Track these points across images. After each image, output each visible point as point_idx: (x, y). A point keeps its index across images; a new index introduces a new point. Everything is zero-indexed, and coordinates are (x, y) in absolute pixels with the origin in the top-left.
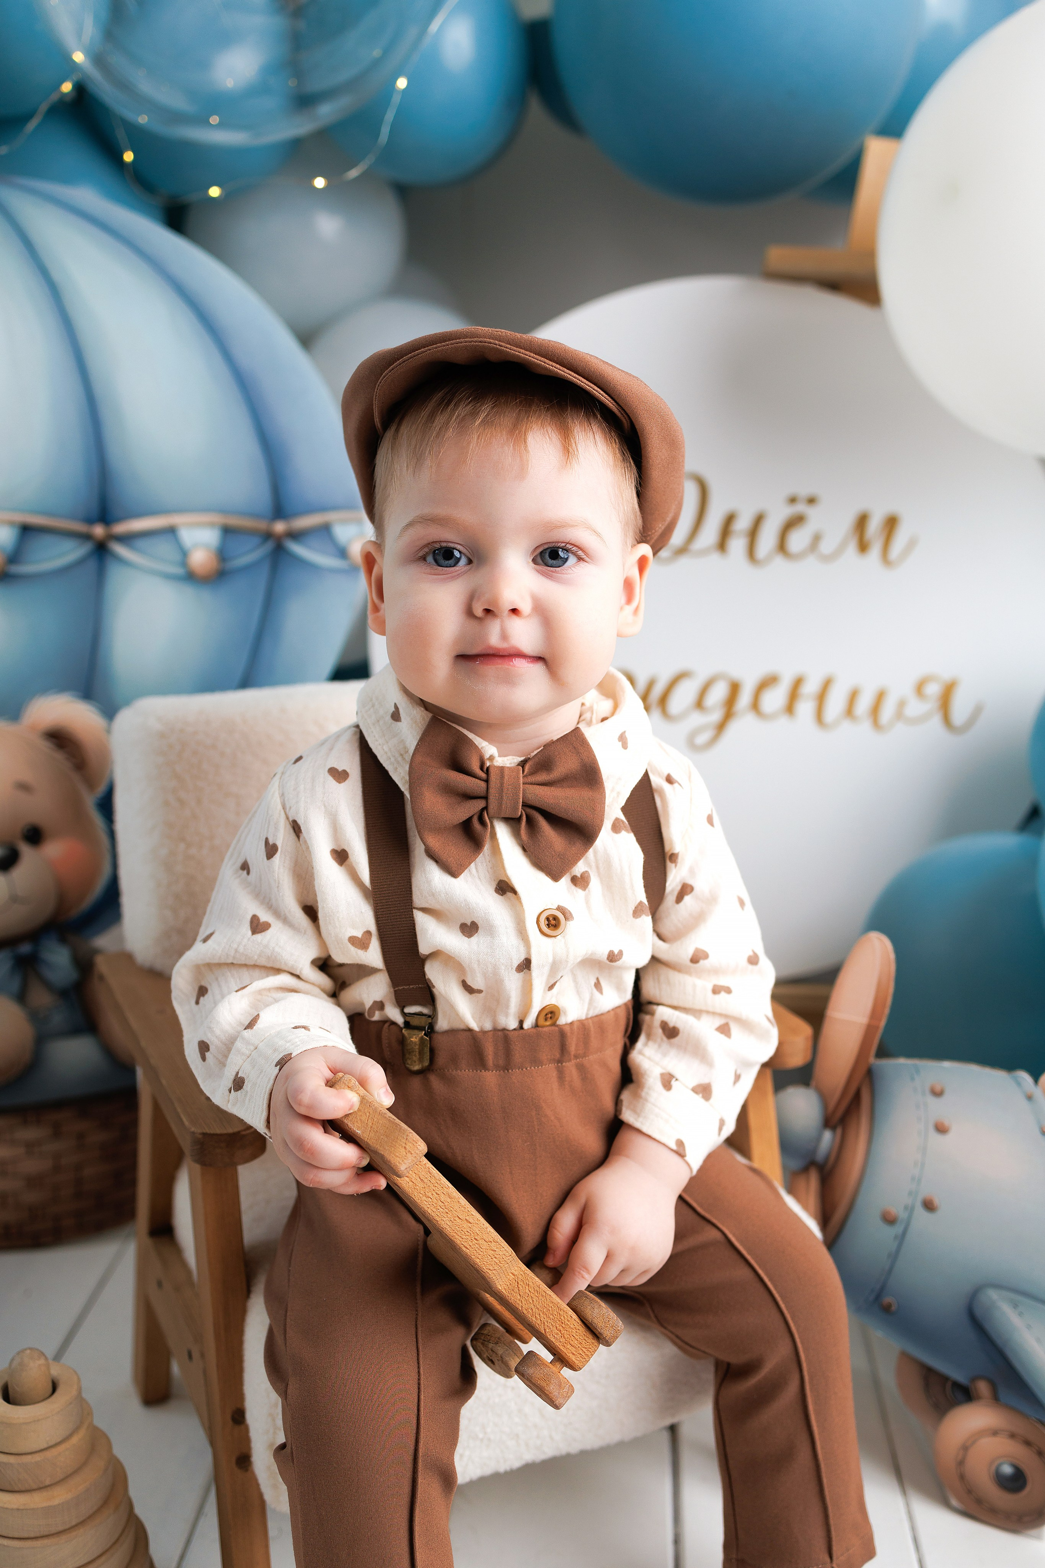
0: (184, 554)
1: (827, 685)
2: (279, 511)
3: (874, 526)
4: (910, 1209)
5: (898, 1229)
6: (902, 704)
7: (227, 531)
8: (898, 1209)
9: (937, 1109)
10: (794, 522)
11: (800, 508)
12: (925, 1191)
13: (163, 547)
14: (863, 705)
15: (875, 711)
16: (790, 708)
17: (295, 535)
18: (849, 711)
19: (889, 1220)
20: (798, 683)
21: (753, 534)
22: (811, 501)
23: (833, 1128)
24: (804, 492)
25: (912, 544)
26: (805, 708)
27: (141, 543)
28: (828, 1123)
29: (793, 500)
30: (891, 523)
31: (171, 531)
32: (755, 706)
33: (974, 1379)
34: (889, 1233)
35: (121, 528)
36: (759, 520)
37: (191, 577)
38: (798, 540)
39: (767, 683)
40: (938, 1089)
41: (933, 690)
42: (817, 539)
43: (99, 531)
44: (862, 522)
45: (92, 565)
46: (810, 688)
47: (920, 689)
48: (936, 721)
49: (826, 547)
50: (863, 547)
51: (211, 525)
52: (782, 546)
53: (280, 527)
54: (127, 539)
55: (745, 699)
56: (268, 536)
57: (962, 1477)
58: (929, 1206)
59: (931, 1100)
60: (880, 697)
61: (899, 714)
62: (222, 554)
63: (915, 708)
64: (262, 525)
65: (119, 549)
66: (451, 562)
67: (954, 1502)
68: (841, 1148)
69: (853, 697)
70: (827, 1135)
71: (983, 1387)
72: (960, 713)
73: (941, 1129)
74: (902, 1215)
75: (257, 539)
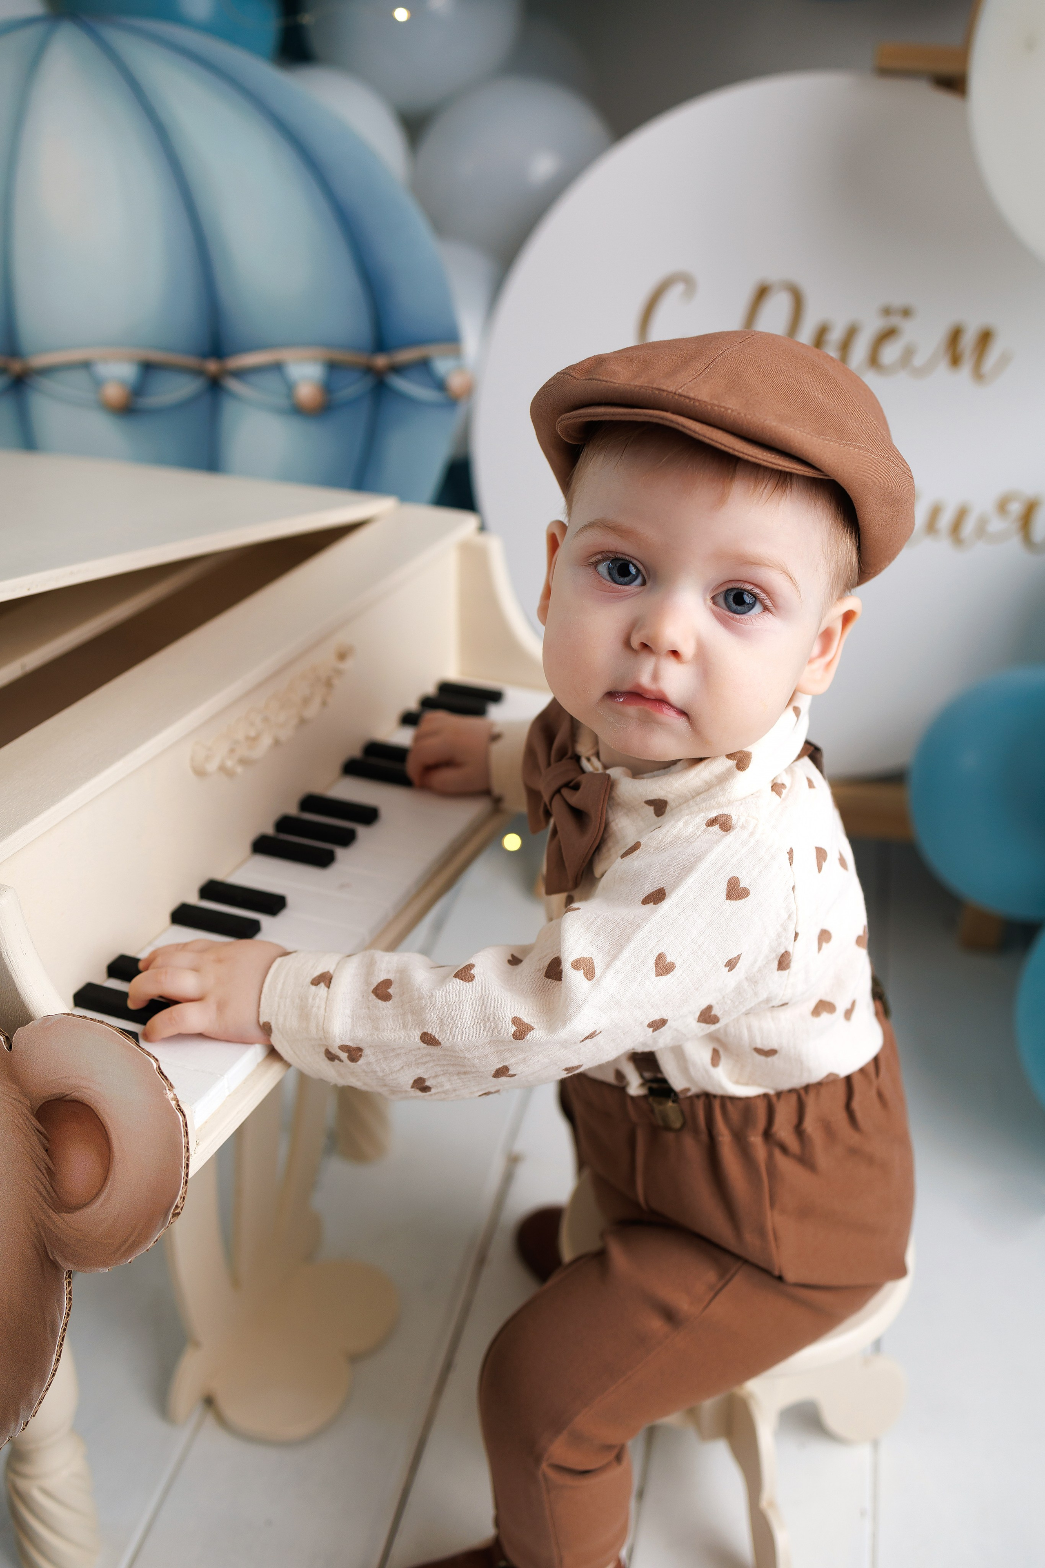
0: (291, 387)
2: (380, 344)
3: (968, 340)
6: (983, 522)
7: (332, 366)
10: (887, 335)
11: (894, 320)
13: (270, 382)
14: (945, 521)
15: (957, 527)
17: (396, 369)
18: (931, 527)
21: (846, 346)
22: (906, 313)
24: (899, 303)
25: (1005, 360)
27: (253, 378)
29: (887, 311)
30: (985, 338)
31: (278, 366)
35: (231, 364)
36: (852, 331)
37: (298, 411)
38: (890, 353)
41: (1016, 508)
42: (910, 350)
43: (212, 366)
44: (955, 336)
45: (207, 400)
47: (1002, 506)
48: (1016, 539)
49: (919, 360)
50: (955, 360)
51: (317, 360)
52: (874, 360)
53: (381, 361)
54: (240, 374)
56: (369, 370)
60: (962, 513)
61: (981, 530)
62: (327, 388)
63: (997, 525)
64: (364, 359)
65: (233, 385)
69: (935, 512)
72: (1041, 531)
75: (359, 373)
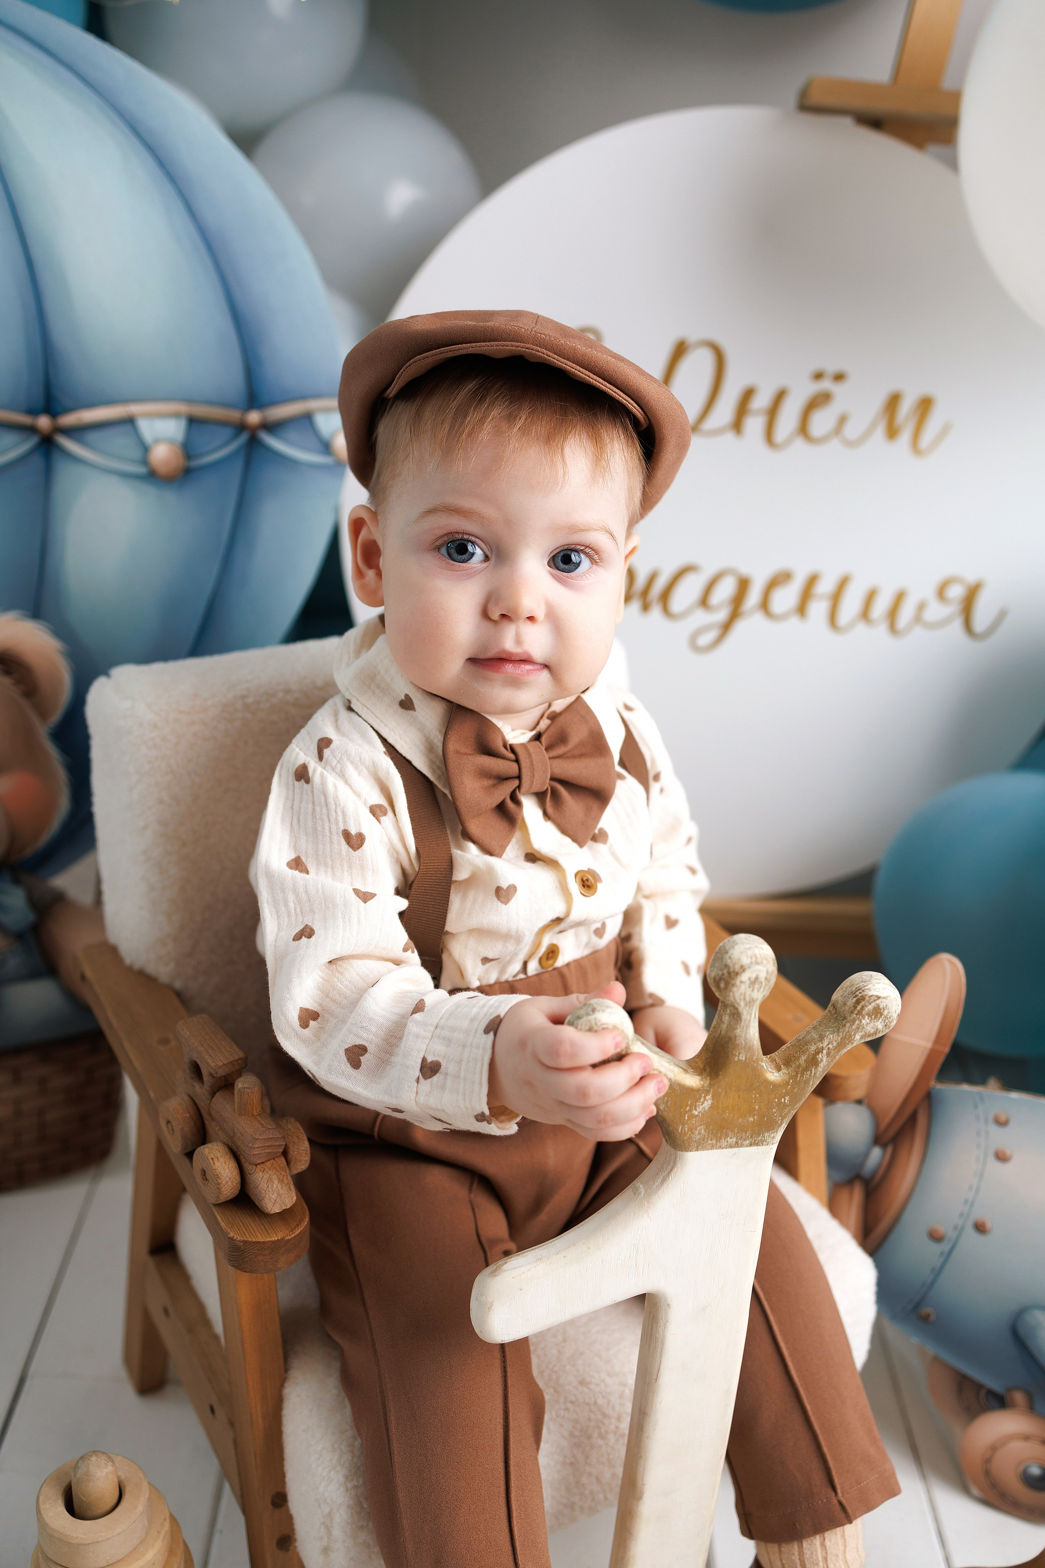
0: (146, 449)
1: (843, 583)
2: (253, 399)
3: (906, 407)
4: (959, 1230)
5: (945, 1246)
6: (921, 607)
7: (193, 421)
8: (945, 1228)
9: (999, 1137)
10: (818, 401)
11: (826, 385)
12: (978, 1214)
13: (119, 441)
14: (880, 607)
15: (893, 614)
16: (801, 609)
17: (271, 427)
18: (865, 614)
19: (935, 1237)
20: (812, 581)
21: (773, 412)
22: (839, 377)
23: (884, 1146)
24: (831, 368)
25: (947, 432)
26: (818, 609)
27: (93, 437)
28: (878, 1140)
29: (818, 376)
30: (925, 406)
31: (130, 421)
32: (764, 605)
33: (1010, 1389)
34: (936, 1249)
35: (68, 420)
36: (780, 396)
37: (152, 476)
38: (821, 422)
39: (780, 579)
40: (1003, 1118)
41: (956, 592)
42: (842, 420)
43: (44, 422)
44: (893, 402)
45: (37, 461)
46: (825, 587)
47: (942, 590)
48: (957, 625)
49: (851, 431)
50: (892, 432)
51: (176, 415)
52: (803, 429)
53: (254, 417)
54: (77, 432)
55: (753, 597)
56: (241, 427)
57: (987, 1473)
58: (980, 1228)
59: (994, 1129)
60: (899, 598)
61: (918, 618)
62: (188, 449)
63: (936, 611)
64: (234, 415)
65: (67, 443)
67: (975, 1491)
68: (889, 1167)
69: (870, 597)
70: (876, 1153)
71: (1019, 1397)
72: (982, 618)
73: (1001, 1157)
74: (950, 1234)
75: (228, 432)
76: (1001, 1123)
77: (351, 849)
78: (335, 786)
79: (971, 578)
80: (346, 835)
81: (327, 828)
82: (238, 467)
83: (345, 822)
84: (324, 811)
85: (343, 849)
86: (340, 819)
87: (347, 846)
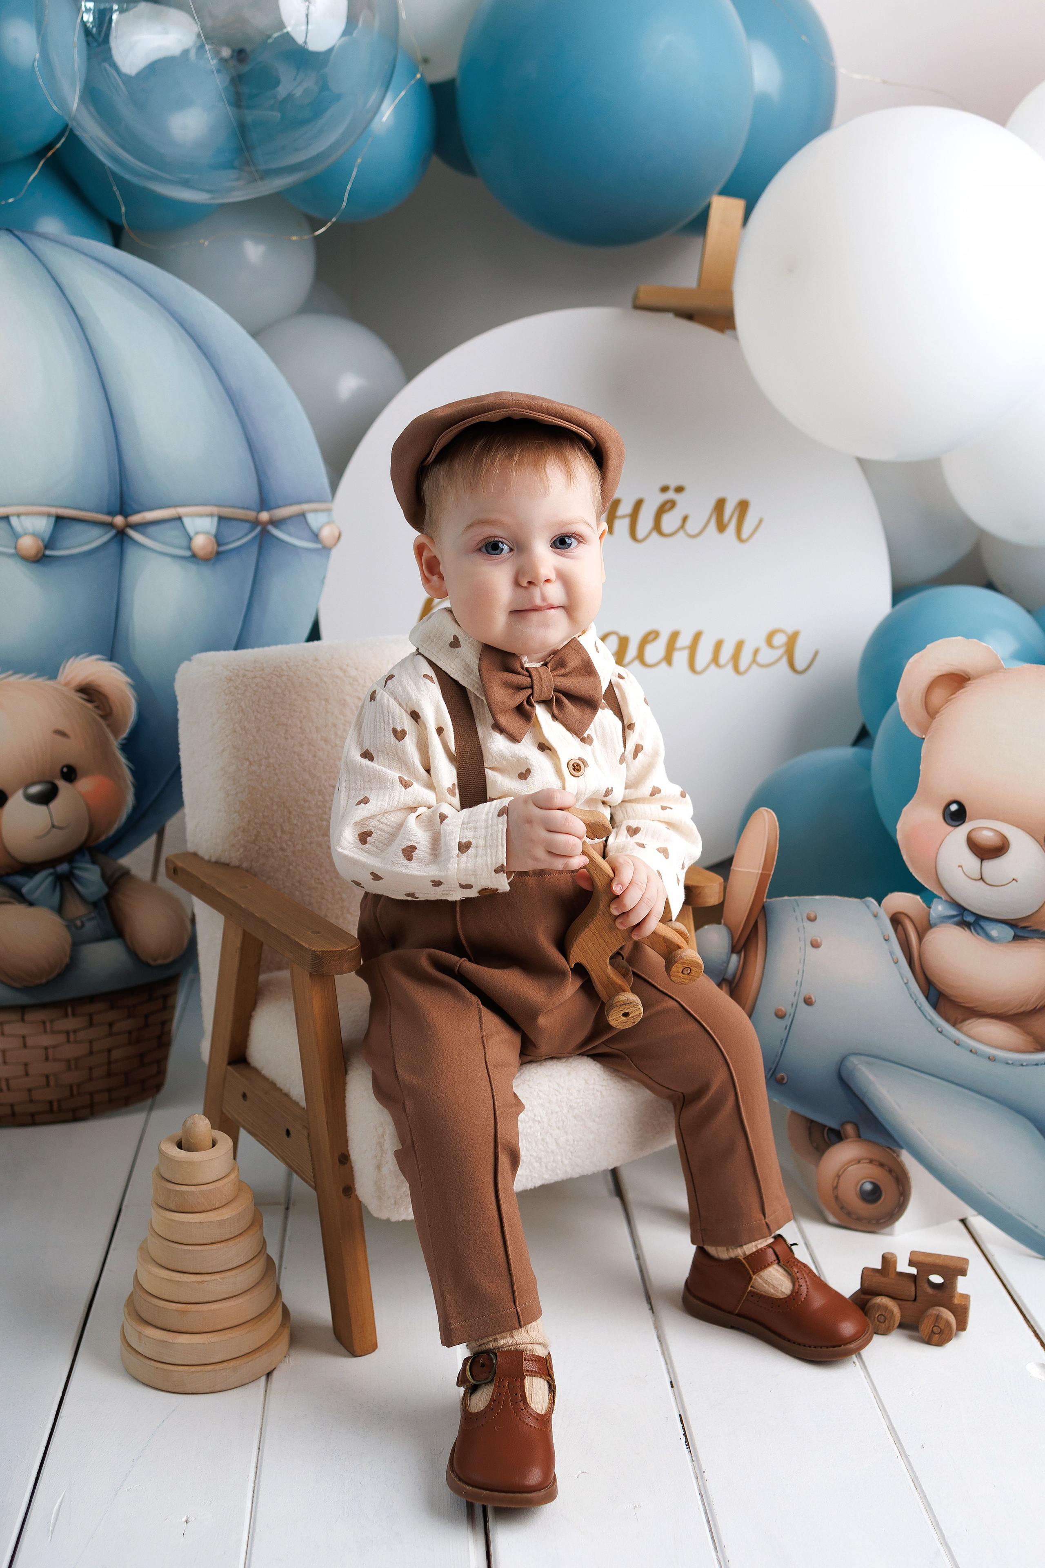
0: (189, 539)
1: (697, 637)
2: (264, 504)
3: (730, 509)
4: (795, 1006)
5: (787, 1021)
6: (756, 653)
7: (221, 519)
8: (786, 1008)
9: (812, 930)
10: (666, 507)
11: (670, 495)
12: (805, 992)
13: (171, 533)
14: (726, 654)
15: (736, 659)
16: (668, 659)
17: (276, 523)
18: (715, 660)
19: (780, 1015)
20: (674, 637)
21: (634, 516)
22: (680, 489)
23: (738, 953)
24: (673, 482)
25: (760, 523)
26: (680, 658)
27: (151, 530)
28: (734, 949)
29: (664, 489)
30: (743, 506)
31: (178, 519)
32: (641, 657)
33: (842, 1125)
34: (783, 1023)
35: (135, 519)
36: (639, 504)
37: (195, 558)
38: (670, 521)
39: (649, 637)
40: (812, 916)
41: (780, 640)
42: (685, 519)
43: (119, 520)
44: (720, 505)
45: (114, 548)
46: (684, 641)
47: (769, 640)
48: (783, 665)
49: (692, 527)
50: (721, 527)
51: (211, 515)
52: (657, 527)
53: (264, 516)
54: (140, 527)
55: (632, 649)
56: (256, 523)
57: (836, 1198)
58: (808, 1002)
59: (808, 924)
60: (740, 645)
61: (754, 660)
62: (218, 539)
63: (767, 655)
64: (252, 515)
65: (135, 535)
66: (498, 551)
68: (744, 966)
69: (718, 646)
70: (734, 959)
71: (850, 1129)
72: (801, 658)
73: (815, 945)
74: (790, 1010)
75: (247, 526)
76: (812, 919)
77: (397, 740)
78: (388, 700)
79: (790, 630)
80: (394, 731)
81: (382, 727)
82: (254, 549)
83: (394, 723)
84: (381, 716)
85: (392, 740)
86: (391, 721)
87: (394, 738)
